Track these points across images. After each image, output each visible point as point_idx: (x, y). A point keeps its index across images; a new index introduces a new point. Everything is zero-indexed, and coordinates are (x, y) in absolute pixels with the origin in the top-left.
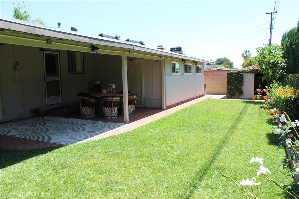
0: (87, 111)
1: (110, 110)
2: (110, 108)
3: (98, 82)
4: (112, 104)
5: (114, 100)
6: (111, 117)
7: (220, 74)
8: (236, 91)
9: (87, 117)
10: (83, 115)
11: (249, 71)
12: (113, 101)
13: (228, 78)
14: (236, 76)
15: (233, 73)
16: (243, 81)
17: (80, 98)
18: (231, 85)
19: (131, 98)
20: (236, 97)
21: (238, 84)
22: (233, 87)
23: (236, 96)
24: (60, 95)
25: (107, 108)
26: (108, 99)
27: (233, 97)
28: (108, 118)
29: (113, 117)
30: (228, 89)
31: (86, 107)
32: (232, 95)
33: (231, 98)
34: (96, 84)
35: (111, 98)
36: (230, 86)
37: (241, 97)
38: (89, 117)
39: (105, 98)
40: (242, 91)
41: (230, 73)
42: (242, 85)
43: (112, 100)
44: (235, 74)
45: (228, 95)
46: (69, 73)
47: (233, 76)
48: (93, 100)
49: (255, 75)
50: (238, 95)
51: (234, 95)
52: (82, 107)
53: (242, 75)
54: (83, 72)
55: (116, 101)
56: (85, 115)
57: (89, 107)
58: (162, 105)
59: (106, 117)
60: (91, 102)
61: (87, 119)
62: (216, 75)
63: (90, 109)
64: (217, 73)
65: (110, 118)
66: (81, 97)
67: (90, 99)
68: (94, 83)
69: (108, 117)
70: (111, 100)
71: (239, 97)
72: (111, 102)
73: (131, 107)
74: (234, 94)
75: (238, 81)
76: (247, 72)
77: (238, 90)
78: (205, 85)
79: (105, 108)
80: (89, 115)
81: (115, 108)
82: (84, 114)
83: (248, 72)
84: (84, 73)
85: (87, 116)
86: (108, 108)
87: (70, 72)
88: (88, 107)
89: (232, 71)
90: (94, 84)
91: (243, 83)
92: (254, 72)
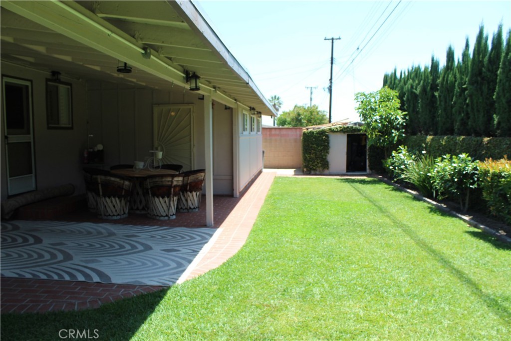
0: (114, 206)
1: (165, 202)
2: (166, 199)
3: (100, 147)
4: (171, 190)
5: (175, 183)
6: (167, 216)
7: (282, 133)
8: (318, 163)
9: (115, 218)
10: (105, 215)
11: (339, 129)
12: (173, 185)
13: (305, 142)
14: (319, 137)
15: (313, 133)
16: (329, 146)
17: (101, 179)
18: (310, 153)
19: (197, 178)
20: (317, 172)
21: (321, 151)
22: (313, 156)
23: (318, 170)
24: (32, 173)
25: (161, 199)
26: (163, 180)
27: (313, 172)
28: (162, 218)
29: (171, 215)
30: (305, 159)
31: (114, 197)
32: (311, 169)
33: (309, 174)
34: (96, 149)
35: (170, 179)
36: (307, 154)
37: (326, 171)
38: (119, 217)
39: (157, 179)
40: (327, 162)
41: (308, 133)
42: (328, 153)
43: (172, 182)
44: (317, 133)
45: (305, 170)
46: (49, 128)
47: (314, 138)
48: (127, 183)
49: (348, 136)
50: (321, 169)
51: (314, 170)
52: (105, 197)
53: (327, 136)
54: (70, 126)
55: (178, 184)
56: (111, 214)
57: (119, 198)
58: (233, 190)
59: (158, 218)
60: (124, 187)
61: (115, 222)
62: (275, 135)
63: (120, 201)
64: (277, 132)
65: (166, 218)
66: (103, 177)
67: (122, 182)
68: (91, 148)
69: (162, 216)
70: (170, 183)
71: (323, 173)
72: (170, 187)
73: (197, 194)
74: (315, 168)
75: (322, 146)
76: (335, 132)
77: (321, 161)
78: (263, 152)
79: (156, 199)
80: (118, 215)
81: (175, 198)
82: (107, 211)
83: (337, 132)
84: (72, 128)
85: (114, 215)
86: (163, 197)
87: (50, 125)
88: (117, 199)
89: (312, 129)
90: (92, 150)
91: (328, 149)
92: (347, 132)
